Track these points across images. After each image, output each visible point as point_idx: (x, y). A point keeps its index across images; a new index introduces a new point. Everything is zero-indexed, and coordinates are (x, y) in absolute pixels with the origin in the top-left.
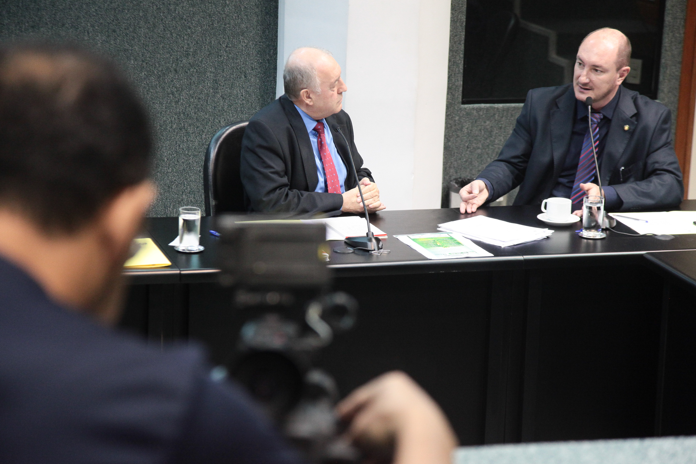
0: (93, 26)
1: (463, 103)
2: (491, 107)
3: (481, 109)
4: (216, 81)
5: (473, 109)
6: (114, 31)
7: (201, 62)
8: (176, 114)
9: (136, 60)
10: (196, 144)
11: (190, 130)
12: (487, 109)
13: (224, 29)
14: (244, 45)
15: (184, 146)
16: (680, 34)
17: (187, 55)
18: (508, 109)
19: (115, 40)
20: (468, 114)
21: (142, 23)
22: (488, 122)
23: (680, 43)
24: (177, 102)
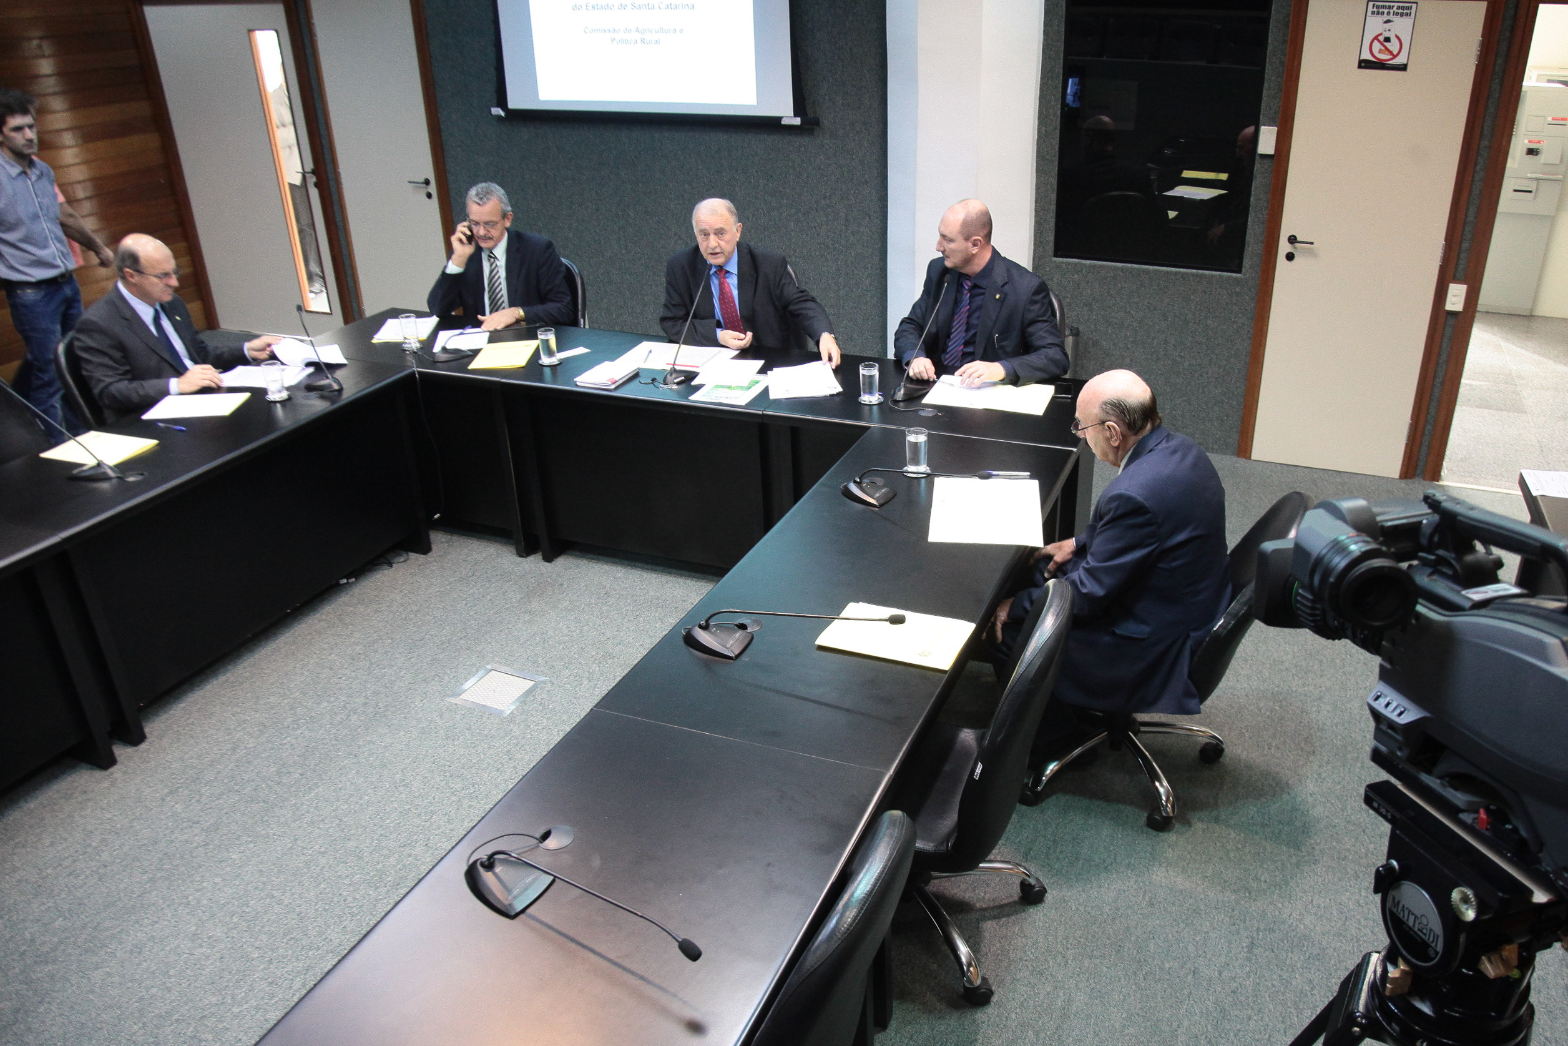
0: (756, 172)
1: (1056, 255)
2: (1079, 263)
3: (1069, 263)
4: (847, 220)
5: (1063, 262)
6: (771, 176)
7: (835, 204)
8: (818, 244)
9: (787, 199)
10: (834, 268)
11: (829, 257)
12: (1075, 264)
13: (852, 179)
14: (868, 192)
15: (825, 269)
16: (1263, 214)
17: (825, 198)
18: (1094, 266)
19: (773, 183)
20: (1058, 266)
21: (791, 171)
22: (1076, 276)
23: (1263, 223)
24: (818, 235)
